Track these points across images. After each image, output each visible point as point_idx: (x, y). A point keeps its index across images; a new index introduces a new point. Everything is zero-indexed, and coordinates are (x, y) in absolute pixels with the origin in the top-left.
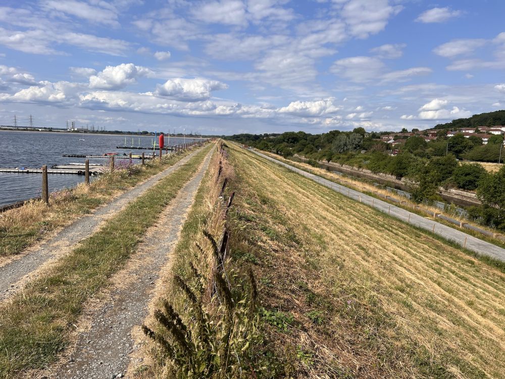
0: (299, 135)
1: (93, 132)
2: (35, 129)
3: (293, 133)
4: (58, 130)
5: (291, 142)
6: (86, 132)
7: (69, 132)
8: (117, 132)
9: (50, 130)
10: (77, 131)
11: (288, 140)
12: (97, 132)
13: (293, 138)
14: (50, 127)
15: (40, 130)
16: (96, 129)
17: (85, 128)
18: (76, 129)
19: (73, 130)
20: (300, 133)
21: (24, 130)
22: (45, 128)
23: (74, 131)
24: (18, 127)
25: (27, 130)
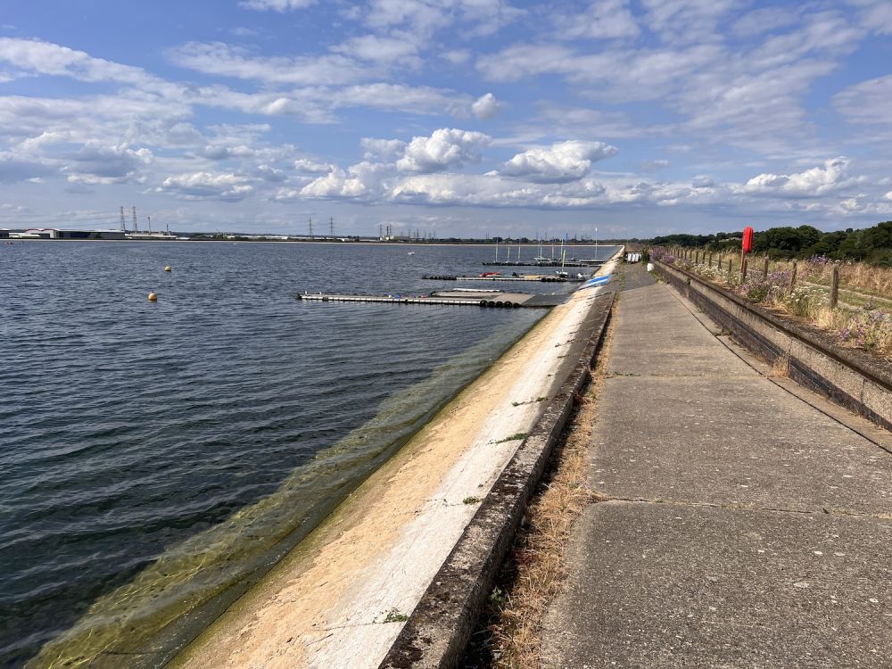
0: (801, 232)
1: (417, 241)
2: (336, 240)
3: (789, 230)
4: (367, 240)
5: (784, 248)
6: (406, 241)
7: (384, 242)
8: (454, 241)
9: (357, 239)
10: (395, 241)
11: (778, 243)
12: (424, 241)
13: (788, 240)
14: (356, 235)
15: (343, 240)
16: (421, 237)
17: (406, 235)
18: (392, 238)
19: (388, 239)
20: (804, 228)
21: (322, 240)
22: (349, 237)
23: (390, 241)
24: (313, 237)
25: (326, 240)
